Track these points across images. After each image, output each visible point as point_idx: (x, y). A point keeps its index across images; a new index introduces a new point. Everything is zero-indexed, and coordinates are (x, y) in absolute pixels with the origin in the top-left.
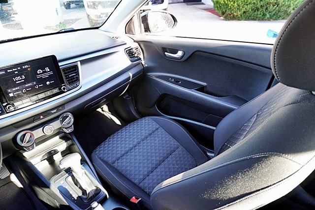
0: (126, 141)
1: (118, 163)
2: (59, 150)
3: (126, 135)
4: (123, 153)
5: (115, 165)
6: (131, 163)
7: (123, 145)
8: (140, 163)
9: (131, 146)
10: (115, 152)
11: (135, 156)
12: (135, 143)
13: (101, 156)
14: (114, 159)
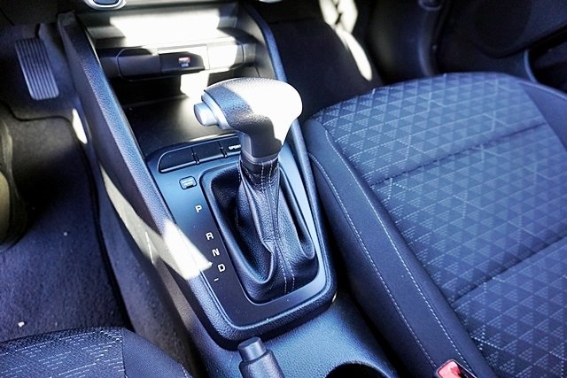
0: (431, 124)
1: (396, 189)
2: (206, 65)
3: (434, 105)
5: (386, 193)
6: (439, 208)
7: (420, 135)
8: (469, 222)
9: (446, 147)
10: (390, 145)
11: (457, 189)
13: (343, 139)
14: (384, 170)
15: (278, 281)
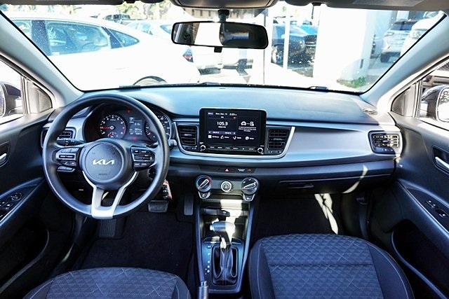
0: (307, 251)
1: (278, 269)
2: (231, 215)
3: (313, 244)
4: (293, 262)
5: (273, 269)
6: (292, 281)
7: (300, 254)
8: (304, 290)
9: (310, 261)
10: (284, 254)
11: (305, 277)
12: (318, 261)
13: (266, 248)
14: (277, 262)
15: (221, 279)
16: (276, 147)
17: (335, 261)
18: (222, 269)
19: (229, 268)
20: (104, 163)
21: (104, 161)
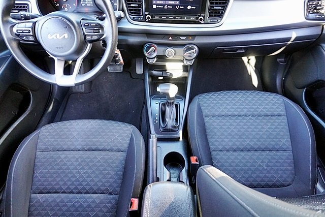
0: (234, 105)
1: (210, 119)
3: (240, 100)
4: (223, 114)
5: (207, 119)
6: (221, 128)
7: (228, 107)
8: (230, 134)
9: (236, 113)
10: (216, 107)
11: (231, 125)
12: (242, 113)
13: (201, 103)
14: (210, 113)
15: (166, 128)
16: (215, 16)
17: (256, 113)
18: (167, 120)
19: (173, 119)
20: (58, 37)
21: (58, 35)
